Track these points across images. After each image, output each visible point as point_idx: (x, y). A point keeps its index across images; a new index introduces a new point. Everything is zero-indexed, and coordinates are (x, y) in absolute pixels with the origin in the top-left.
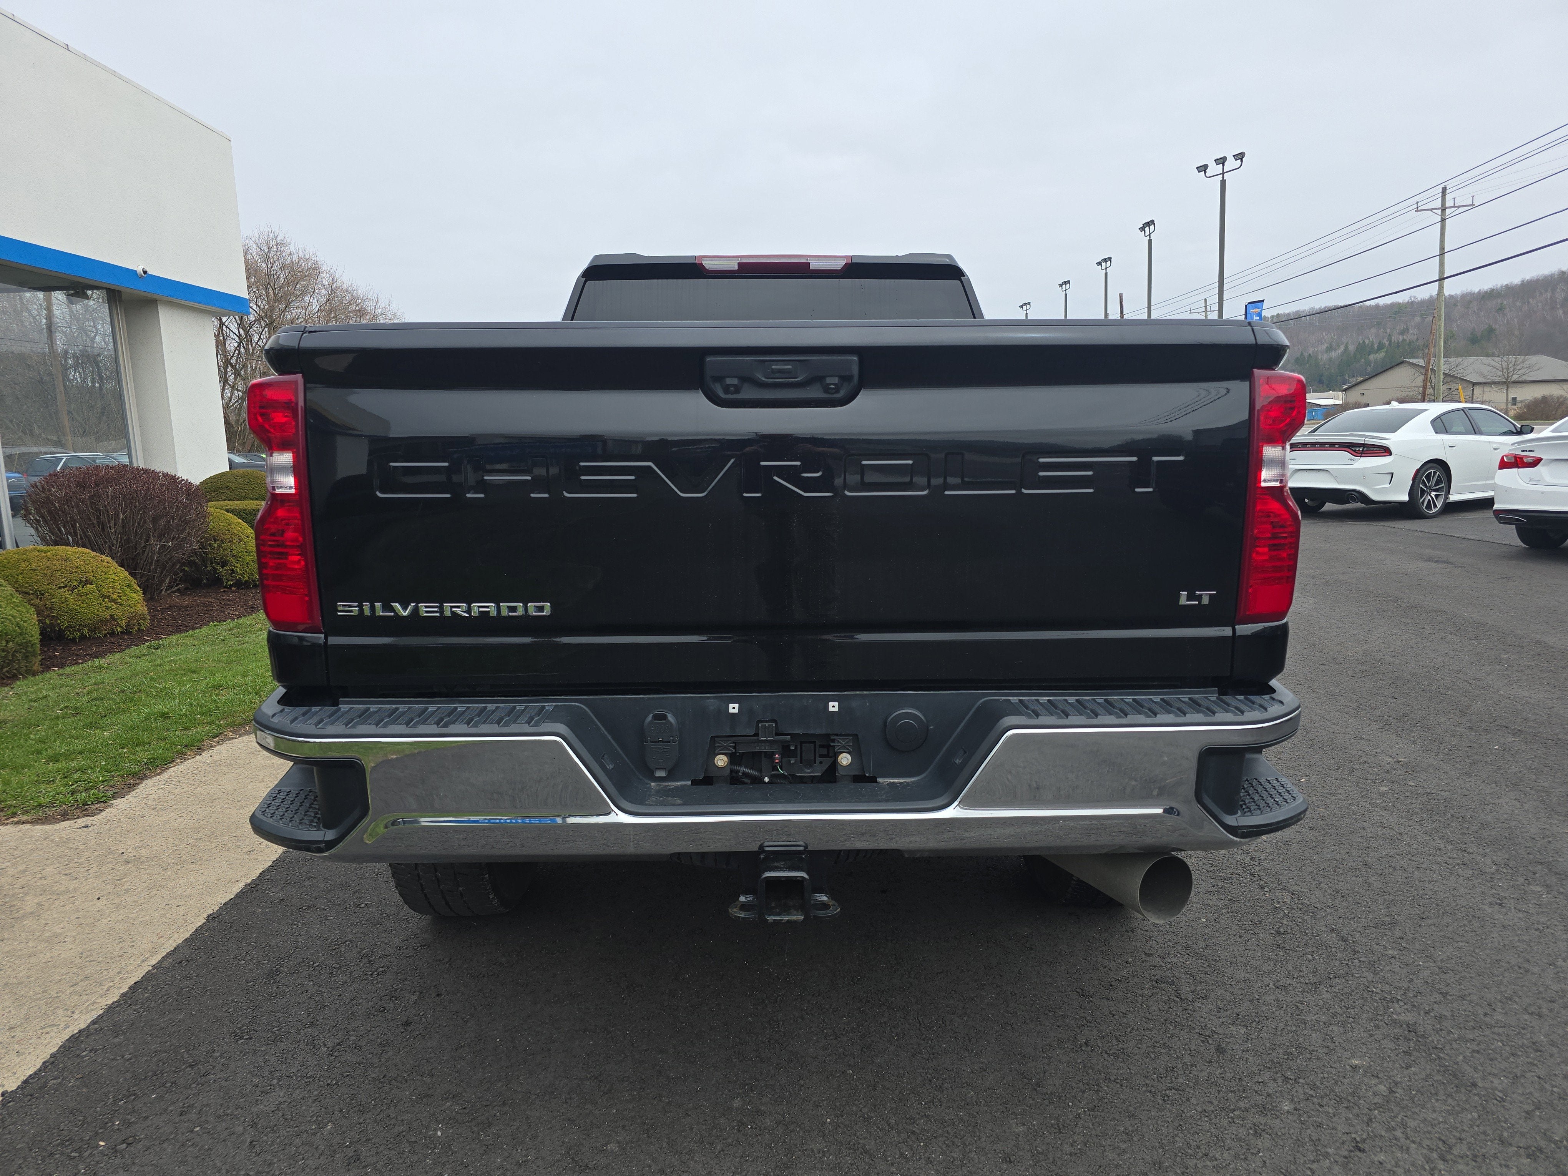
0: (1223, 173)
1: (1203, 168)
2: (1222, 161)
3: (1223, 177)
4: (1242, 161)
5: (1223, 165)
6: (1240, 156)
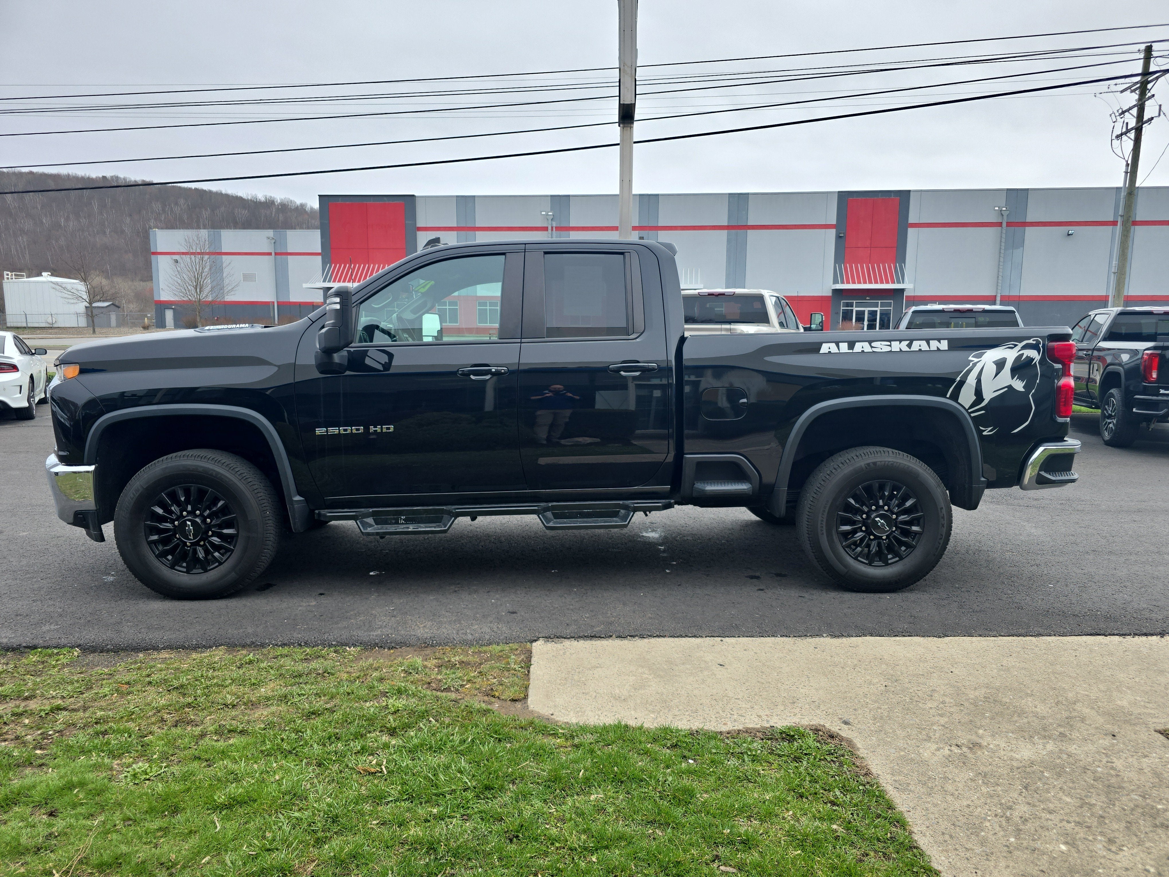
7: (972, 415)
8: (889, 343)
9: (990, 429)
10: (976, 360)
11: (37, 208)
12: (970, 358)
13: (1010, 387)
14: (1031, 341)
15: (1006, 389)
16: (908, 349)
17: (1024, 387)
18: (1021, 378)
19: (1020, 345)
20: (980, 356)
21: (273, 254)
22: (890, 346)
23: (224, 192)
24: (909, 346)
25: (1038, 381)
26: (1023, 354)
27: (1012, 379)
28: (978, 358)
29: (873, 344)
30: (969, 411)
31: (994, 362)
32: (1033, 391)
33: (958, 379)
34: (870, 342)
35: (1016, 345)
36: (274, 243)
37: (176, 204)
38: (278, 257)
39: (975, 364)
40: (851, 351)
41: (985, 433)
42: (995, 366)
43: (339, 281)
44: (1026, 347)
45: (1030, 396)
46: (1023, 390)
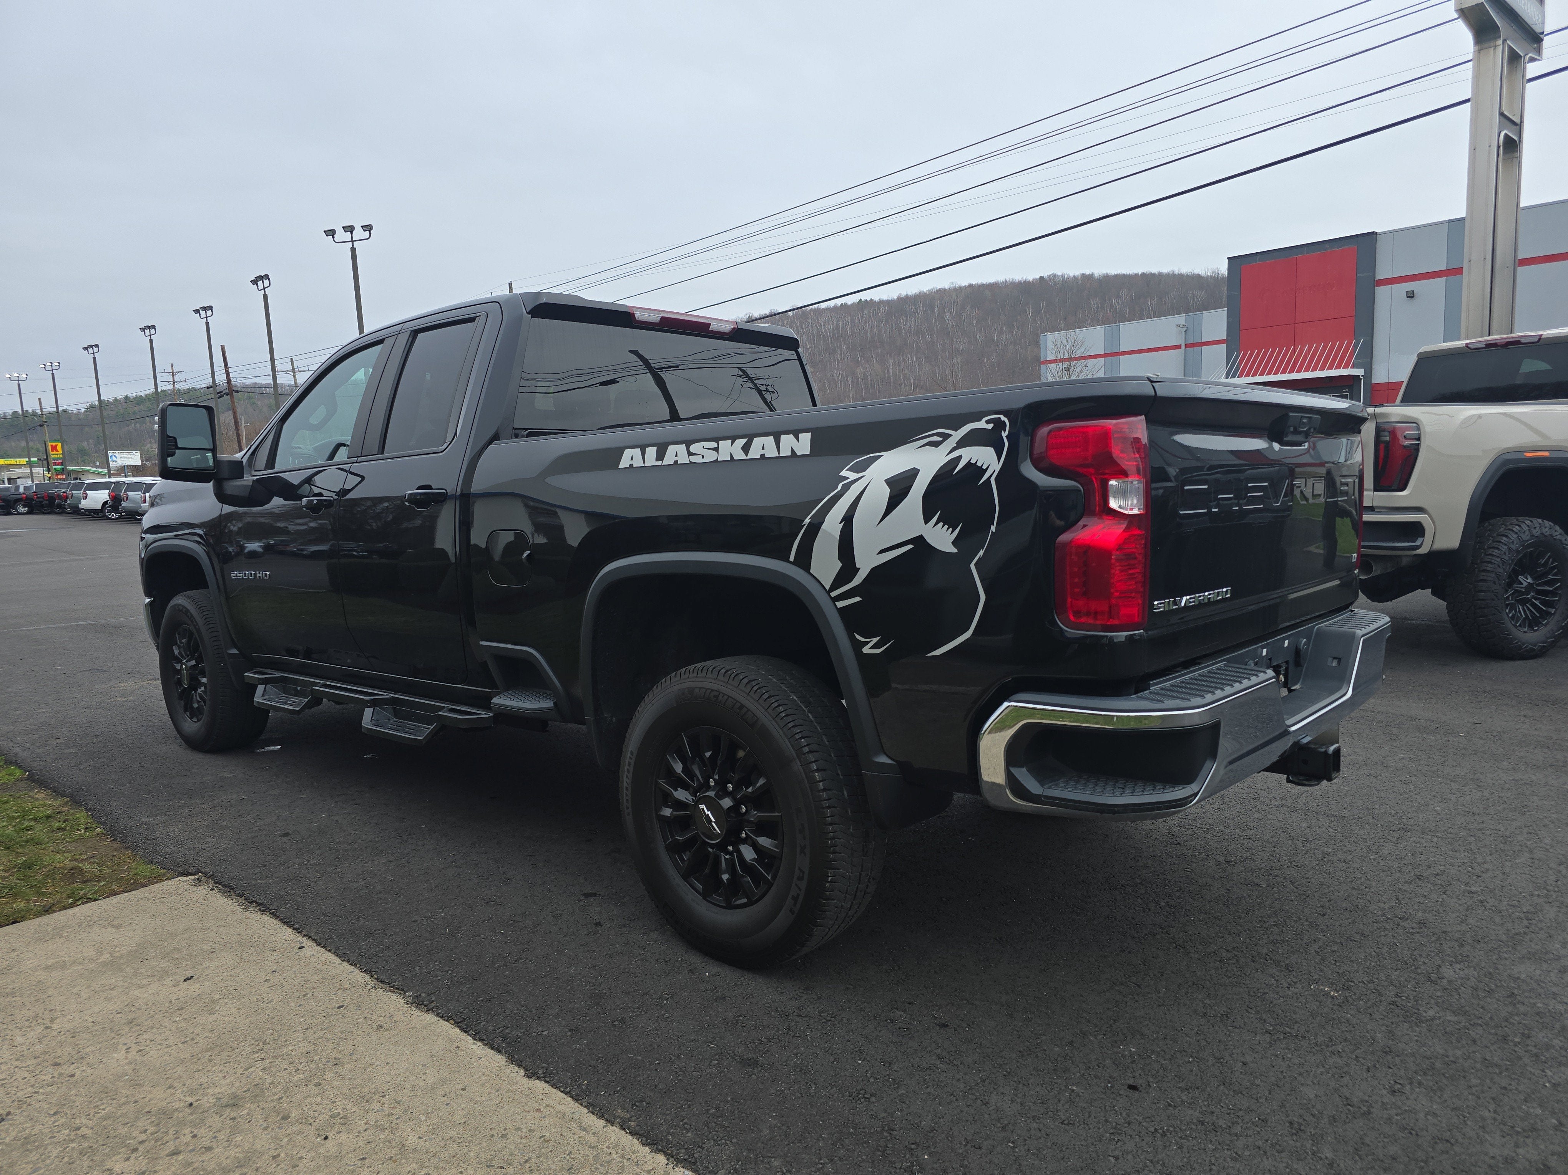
0: (352, 241)
1: (331, 233)
2: (350, 229)
3: (353, 245)
4: (370, 233)
5: (352, 234)
6: (368, 228)
7: (840, 604)
8: (714, 445)
9: (875, 640)
10: (852, 476)
11: (973, 324)
12: (844, 473)
13: (919, 541)
14: (982, 424)
15: (910, 547)
16: (743, 456)
17: (955, 543)
18: (948, 521)
19: (957, 435)
20: (861, 468)
21: (1183, 347)
22: (716, 450)
23: (1177, 272)
24: (746, 449)
25: (993, 528)
26: (960, 458)
27: (927, 521)
28: (858, 472)
29: (693, 448)
30: (833, 594)
31: (889, 482)
32: (981, 553)
33: (807, 521)
34: (688, 444)
35: (946, 437)
36: (1186, 331)
37: (1118, 297)
38: (1190, 350)
39: (847, 487)
40: (659, 463)
41: (866, 650)
42: (887, 491)
43: (1247, 375)
44: (972, 439)
45: (972, 566)
46: (956, 551)
